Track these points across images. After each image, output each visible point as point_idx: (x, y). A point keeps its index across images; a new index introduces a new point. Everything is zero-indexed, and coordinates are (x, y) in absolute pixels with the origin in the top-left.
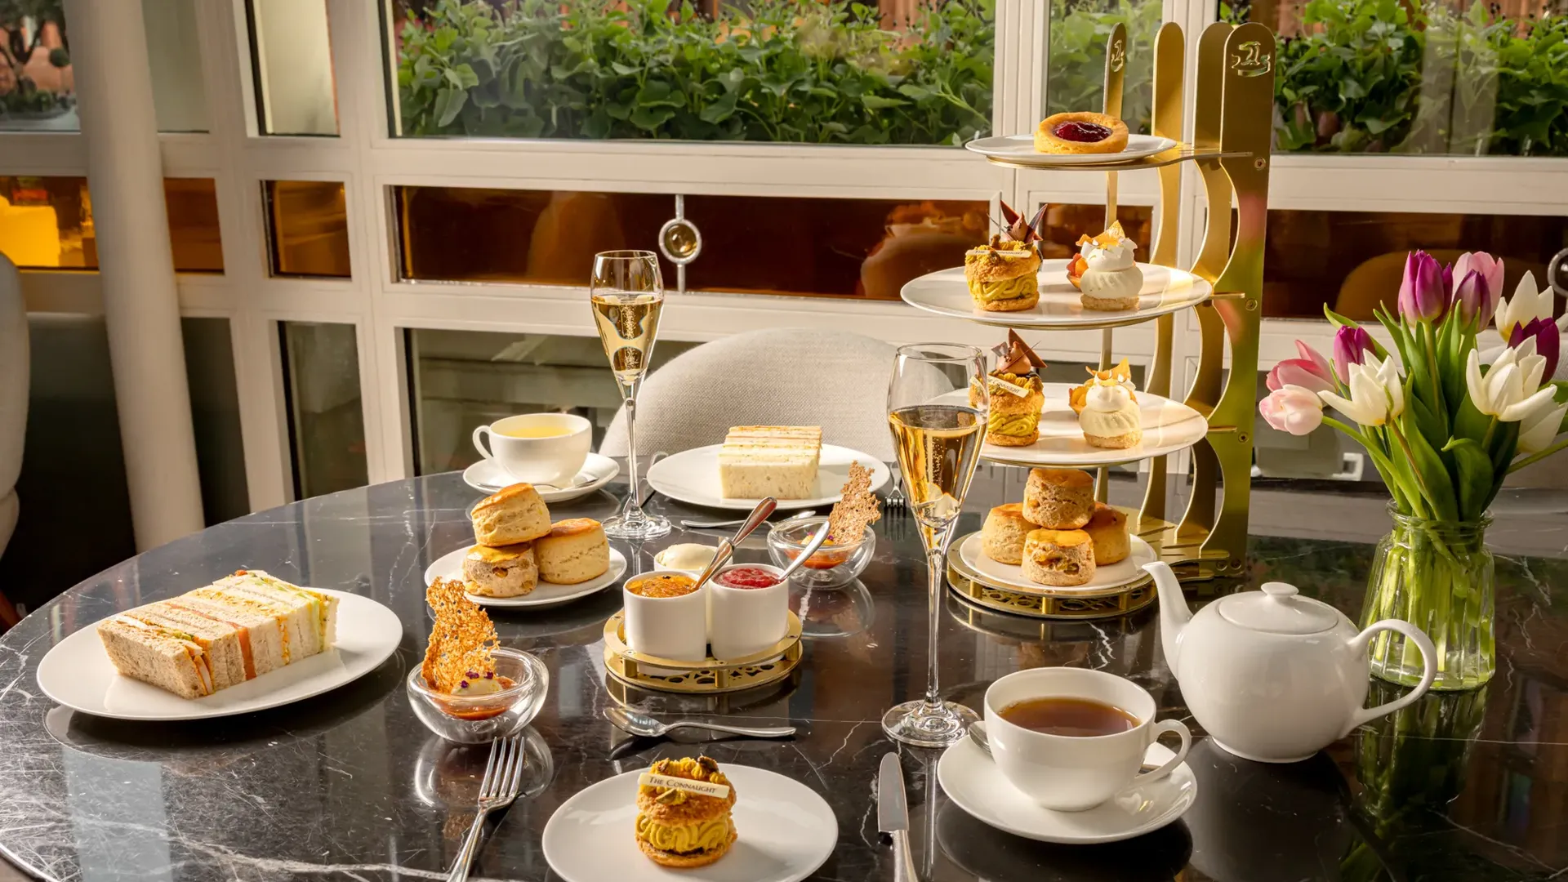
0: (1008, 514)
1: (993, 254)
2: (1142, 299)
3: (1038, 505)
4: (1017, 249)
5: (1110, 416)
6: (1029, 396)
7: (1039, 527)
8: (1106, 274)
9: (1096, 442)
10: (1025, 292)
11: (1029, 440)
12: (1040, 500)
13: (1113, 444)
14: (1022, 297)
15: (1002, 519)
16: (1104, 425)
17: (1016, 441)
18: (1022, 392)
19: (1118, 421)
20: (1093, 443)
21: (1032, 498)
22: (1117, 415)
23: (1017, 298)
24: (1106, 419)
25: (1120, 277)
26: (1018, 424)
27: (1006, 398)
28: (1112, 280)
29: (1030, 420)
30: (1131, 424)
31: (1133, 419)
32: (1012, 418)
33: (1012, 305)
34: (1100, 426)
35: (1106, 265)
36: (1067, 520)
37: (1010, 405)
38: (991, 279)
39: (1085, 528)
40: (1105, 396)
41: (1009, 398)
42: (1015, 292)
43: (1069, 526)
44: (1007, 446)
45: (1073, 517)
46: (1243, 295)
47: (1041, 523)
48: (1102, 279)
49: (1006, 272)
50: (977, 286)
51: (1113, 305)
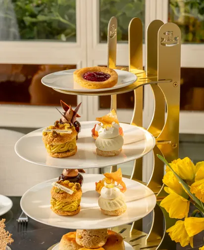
0: (70, 240)
1: (54, 132)
2: (124, 147)
3: (82, 238)
4: (66, 129)
5: (111, 202)
6: (74, 193)
7: (83, 247)
8: (106, 141)
9: (106, 213)
10: (70, 149)
11: (75, 213)
12: (83, 236)
13: (112, 214)
14: (68, 151)
15: (67, 242)
16: (108, 205)
17: (69, 214)
18: (71, 192)
19: (115, 204)
20: (105, 214)
21: (80, 234)
22: (114, 201)
23: (66, 152)
24: (109, 203)
25: (112, 142)
26: (70, 206)
27: (64, 195)
28: (109, 143)
29: (75, 204)
30: (121, 205)
31: (121, 202)
32: (68, 203)
33: (64, 155)
34: (107, 206)
35: (106, 136)
36: (95, 245)
37: (66, 198)
38: (54, 144)
39: (103, 247)
40: (109, 193)
41: (65, 194)
42: (65, 149)
43: (96, 247)
44: (65, 216)
45: (98, 243)
46: (170, 142)
47: (83, 245)
48: (104, 142)
49: (61, 140)
50: (48, 146)
51: (111, 154)
